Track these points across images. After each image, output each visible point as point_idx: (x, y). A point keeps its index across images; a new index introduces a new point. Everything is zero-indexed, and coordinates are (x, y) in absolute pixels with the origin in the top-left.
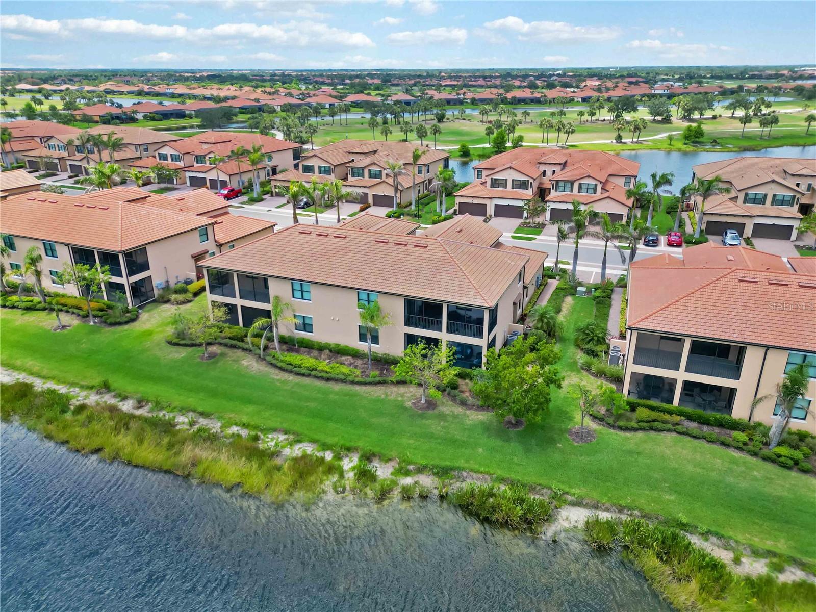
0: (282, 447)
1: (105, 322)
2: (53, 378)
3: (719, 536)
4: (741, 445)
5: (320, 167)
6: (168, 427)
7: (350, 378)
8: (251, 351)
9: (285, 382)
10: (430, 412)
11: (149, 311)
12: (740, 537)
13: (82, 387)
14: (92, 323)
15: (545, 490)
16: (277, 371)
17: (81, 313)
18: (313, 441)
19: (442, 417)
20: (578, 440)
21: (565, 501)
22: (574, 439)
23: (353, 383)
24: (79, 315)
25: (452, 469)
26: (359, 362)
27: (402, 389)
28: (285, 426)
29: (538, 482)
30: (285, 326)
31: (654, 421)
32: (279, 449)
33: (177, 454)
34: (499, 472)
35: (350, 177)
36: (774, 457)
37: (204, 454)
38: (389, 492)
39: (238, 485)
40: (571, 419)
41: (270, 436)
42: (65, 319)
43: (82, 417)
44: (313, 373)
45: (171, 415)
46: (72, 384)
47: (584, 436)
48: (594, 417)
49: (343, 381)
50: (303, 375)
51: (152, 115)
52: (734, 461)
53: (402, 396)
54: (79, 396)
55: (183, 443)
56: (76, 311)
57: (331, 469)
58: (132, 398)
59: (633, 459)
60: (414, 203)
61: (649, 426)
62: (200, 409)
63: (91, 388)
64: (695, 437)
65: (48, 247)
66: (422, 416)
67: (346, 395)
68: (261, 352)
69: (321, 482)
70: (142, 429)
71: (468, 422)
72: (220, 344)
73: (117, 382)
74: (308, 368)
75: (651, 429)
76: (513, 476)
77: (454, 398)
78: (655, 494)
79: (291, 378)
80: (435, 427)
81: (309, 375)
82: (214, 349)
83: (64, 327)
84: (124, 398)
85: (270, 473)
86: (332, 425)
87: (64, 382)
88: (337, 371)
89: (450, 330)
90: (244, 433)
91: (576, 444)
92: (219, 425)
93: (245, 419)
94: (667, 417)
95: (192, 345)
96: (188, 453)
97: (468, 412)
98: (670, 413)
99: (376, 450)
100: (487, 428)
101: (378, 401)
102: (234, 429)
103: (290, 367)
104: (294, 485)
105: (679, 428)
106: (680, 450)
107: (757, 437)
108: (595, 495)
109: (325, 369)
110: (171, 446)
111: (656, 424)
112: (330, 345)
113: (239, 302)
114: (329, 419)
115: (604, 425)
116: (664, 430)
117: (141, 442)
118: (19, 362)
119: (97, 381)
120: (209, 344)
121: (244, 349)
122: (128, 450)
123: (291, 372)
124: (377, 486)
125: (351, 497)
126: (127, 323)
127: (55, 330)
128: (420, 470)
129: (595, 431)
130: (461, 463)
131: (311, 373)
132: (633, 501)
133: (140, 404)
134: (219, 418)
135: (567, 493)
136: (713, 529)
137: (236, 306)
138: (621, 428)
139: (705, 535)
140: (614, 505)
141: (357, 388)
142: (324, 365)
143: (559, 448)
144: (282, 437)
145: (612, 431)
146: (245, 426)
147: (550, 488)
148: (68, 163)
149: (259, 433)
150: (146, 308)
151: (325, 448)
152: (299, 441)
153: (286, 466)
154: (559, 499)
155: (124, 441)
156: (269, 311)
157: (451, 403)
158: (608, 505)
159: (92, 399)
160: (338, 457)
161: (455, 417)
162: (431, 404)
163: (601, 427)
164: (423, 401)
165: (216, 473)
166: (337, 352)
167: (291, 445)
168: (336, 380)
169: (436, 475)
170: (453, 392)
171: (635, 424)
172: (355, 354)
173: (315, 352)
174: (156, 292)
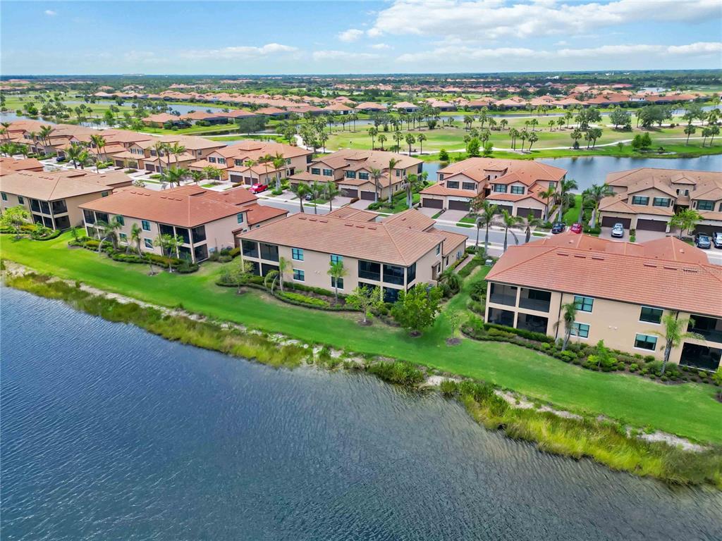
0: (281, 341)
1: (179, 272)
2: (150, 302)
5: (324, 170)
6: (217, 328)
7: (324, 307)
8: (266, 290)
9: (285, 308)
10: (367, 327)
11: (204, 266)
13: (167, 307)
14: (171, 272)
16: (281, 302)
17: (164, 265)
18: (298, 339)
19: (374, 329)
20: (450, 344)
21: (433, 373)
22: (448, 343)
23: (325, 310)
24: (162, 267)
25: (374, 355)
26: (330, 299)
27: (354, 314)
28: (283, 331)
29: (421, 363)
30: (287, 276)
31: (498, 335)
32: (278, 341)
33: (221, 341)
34: (400, 357)
35: (345, 177)
37: (237, 342)
38: (337, 365)
39: (255, 357)
41: (274, 336)
42: (155, 269)
43: (169, 321)
44: (302, 303)
45: (219, 323)
46: (162, 305)
47: (456, 341)
48: (465, 332)
49: (319, 309)
50: (296, 305)
51: (202, 122)
53: (353, 318)
54: (166, 312)
55: (225, 336)
56: (161, 264)
57: (306, 352)
58: (196, 314)
60: (390, 198)
61: (495, 338)
62: (235, 320)
63: (173, 307)
64: (520, 345)
65: (145, 224)
66: (363, 329)
67: (320, 316)
68: (272, 291)
69: (301, 358)
70: (203, 329)
71: (388, 332)
72: (248, 286)
73: (187, 304)
74: (299, 301)
75: (495, 340)
76: (406, 359)
77: (383, 320)
79: (289, 306)
80: (369, 334)
81: (299, 305)
82: (244, 289)
83: (154, 273)
84: (192, 314)
85: (272, 352)
87: (157, 304)
88: (316, 302)
89: (384, 281)
90: (259, 333)
91: (448, 346)
92: (245, 329)
93: (260, 326)
94: (506, 334)
95: (231, 286)
96: (228, 341)
97: (390, 327)
98: (509, 332)
99: (333, 344)
100: (399, 336)
101: (339, 320)
102: (254, 331)
103: (288, 300)
104: (286, 358)
105: (512, 340)
107: (556, 345)
108: (451, 370)
110: (218, 337)
111: (498, 337)
112: (313, 288)
113: (260, 261)
114: (309, 328)
116: (503, 341)
117: (202, 335)
118: (130, 292)
119: (176, 304)
120: (241, 286)
121: (262, 290)
122: (195, 338)
124: (331, 361)
125: (316, 366)
126: (192, 272)
127: (149, 275)
128: (356, 355)
129: (462, 340)
130: (380, 352)
131: (300, 304)
133: (201, 316)
134: (246, 326)
135: (435, 369)
137: (258, 263)
138: (478, 339)
141: (327, 313)
142: (309, 299)
144: (281, 337)
145: (472, 340)
146: (260, 330)
147: (426, 366)
148: (145, 163)
149: (268, 333)
150: (203, 265)
151: (305, 342)
152: (290, 339)
153: (281, 351)
154: (431, 372)
155: (193, 335)
156: (278, 267)
157: (381, 322)
159: (174, 313)
160: (311, 347)
162: (369, 323)
163: (466, 338)
164: (365, 321)
165: (243, 352)
166: (318, 293)
167: (285, 340)
168: (315, 308)
169: (365, 358)
170: (384, 316)
171: (486, 337)
172: (329, 294)
173: (305, 293)
174: (209, 254)
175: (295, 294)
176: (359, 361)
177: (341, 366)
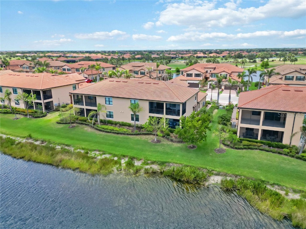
0: (97, 156)
1: (33, 117)
2: (10, 135)
3: (279, 185)
4: (287, 153)
6: (53, 149)
8: (88, 125)
9: (101, 135)
10: (158, 143)
11: (50, 114)
12: (288, 186)
13: (21, 137)
14: (28, 117)
15: (204, 170)
16: (98, 131)
17: (25, 114)
18: (110, 154)
20: (218, 152)
21: (213, 174)
22: (217, 152)
23: (128, 134)
24: (24, 115)
25: (166, 162)
26: (131, 128)
27: (147, 136)
28: (99, 149)
29: (201, 166)
31: (250, 145)
32: (96, 156)
33: (54, 157)
34: (185, 163)
36: (301, 157)
37: (66, 158)
38: (139, 171)
39: (78, 168)
40: (215, 146)
41: (93, 152)
42: (18, 116)
43: (19, 146)
44: (112, 131)
45: (54, 146)
46: (17, 136)
47: (220, 151)
48: (225, 145)
49: (124, 134)
50: (108, 132)
52: (284, 159)
53: (147, 139)
54: (18, 140)
55: (57, 154)
56: (23, 113)
57: (116, 163)
58: (39, 140)
59: (241, 159)
61: (248, 148)
62: (66, 143)
63: (24, 137)
64: (267, 151)
65: (14, 90)
66: (155, 145)
67: (124, 138)
68: (92, 125)
69: (112, 167)
70: (42, 149)
71: (173, 147)
72: (77, 123)
73: (34, 135)
74: (110, 130)
75: (249, 148)
76: (191, 164)
77: (168, 139)
78: (251, 170)
79: (104, 133)
80: (159, 148)
81: (110, 132)
82: (74, 125)
83: (17, 119)
84: (37, 141)
85: (91, 164)
86: (118, 148)
87: (14, 136)
88: (122, 130)
89: (167, 114)
90: (82, 151)
91: (217, 154)
92: (73, 149)
93: (83, 147)
94: (255, 144)
95: (66, 123)
96: (59, 157)
97: (173, 144)
98: (257, 142)
99: (135, 156)
100: (181, 149)
101: (137, 140)
102: (79, 150)
103: (103, 130)
104: (101, 168)
105: (261, 148)
106: (261, 155)
107: (293, 150)
108: (225, 171)
109: (117, 130)
110: (52, 155)
111: (251, 147)
112: (120, 122)
113: (85, 107)
114: (117, 146)
115: (229, 148)
116: (254, 149)
117: (41, 154)
119: (26, 134)
120: (73, 123)
121: (86, 125)
122: (35, 156)
123: (104, 131)
124: (135, 168)
125: (124, 172)
126: (42, 117)
127: (14, 119)
128: (153, 163)
129: (226, 149)
130: (170, 160)
132: (241, 173)
133: (43, 142)
134: (73, 147)
135: (213, 170)
136: (276, 182)
137: (84, 109)
138: (236, 148)
139: (273, 185)
140: (233, 174)
141: (130, 136)
143: (211, 155)
144: (97, 153)
145: (233, 149)
146: (83, 149)
147: (206, 169)
149: (88, 151)
151: (115, 156)
152: (104, 154)
153: (98, 162)
154: (211, 173)
155: (34, 154)
156: (96, 110)
157: (167, 141)
158: (230, 174)
159: (24, 141)
160: (120, 158)
161: (168, 145)
162: (158, 141)
163: (228, 148)
164: (155, 140)
165: (69, 164)
166: (123, 125)
167: (101, 155)
168: (121, 134)
169: (159, 165)
170: (168, 137)
171: (242, 147)
172: (130, 126)
173: (113, 125)
174: (54, 107)
175: (107, 126)
176: (156, 167)
177: (142, 171)
